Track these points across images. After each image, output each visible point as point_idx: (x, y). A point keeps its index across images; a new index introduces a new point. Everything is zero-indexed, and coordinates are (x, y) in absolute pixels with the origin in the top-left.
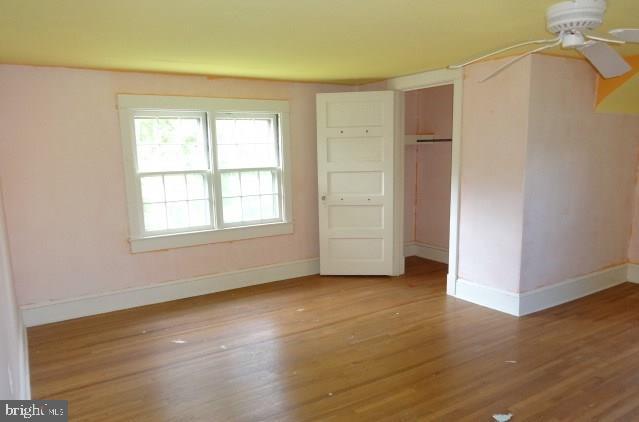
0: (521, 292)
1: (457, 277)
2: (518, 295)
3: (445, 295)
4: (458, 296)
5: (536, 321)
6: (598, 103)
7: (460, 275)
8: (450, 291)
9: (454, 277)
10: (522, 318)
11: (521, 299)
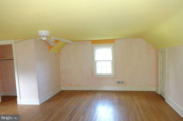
0: (39, 98)
1: (20, 99)
2: (38, 99)
3: (17, 104)
4: (21, 104)
5: (44, 104)
6: (50, 50)
7: (21, 98)
8: (19, 103)
9: (19, 98)
10: (40, 105)
11: (39, 100)
